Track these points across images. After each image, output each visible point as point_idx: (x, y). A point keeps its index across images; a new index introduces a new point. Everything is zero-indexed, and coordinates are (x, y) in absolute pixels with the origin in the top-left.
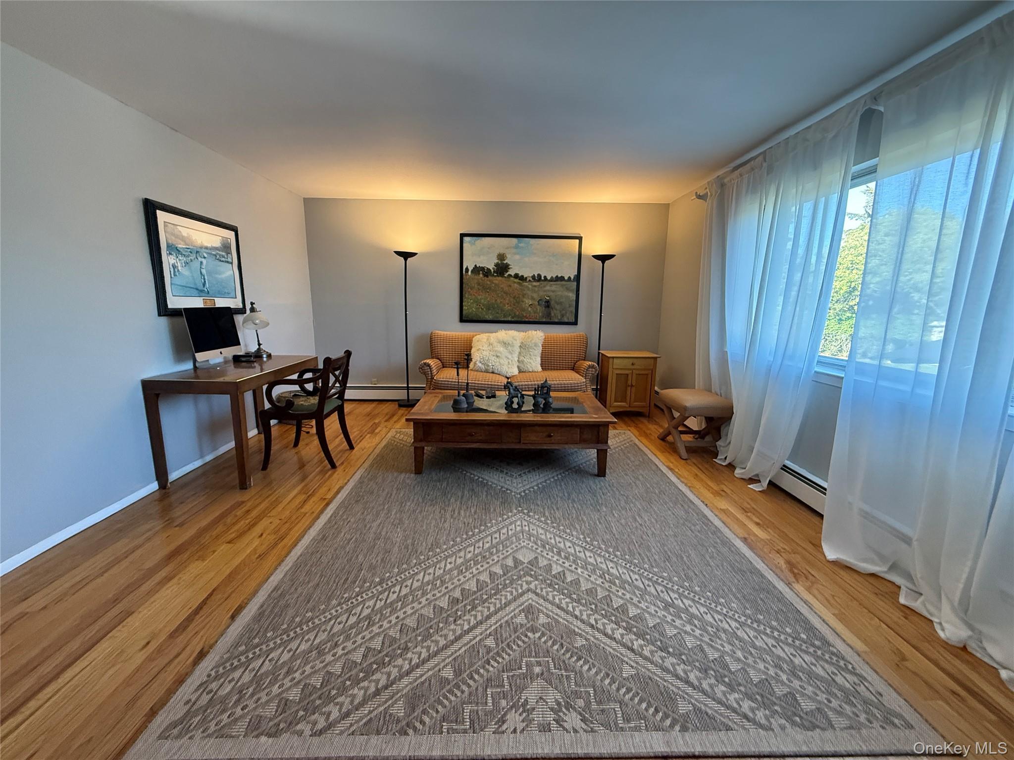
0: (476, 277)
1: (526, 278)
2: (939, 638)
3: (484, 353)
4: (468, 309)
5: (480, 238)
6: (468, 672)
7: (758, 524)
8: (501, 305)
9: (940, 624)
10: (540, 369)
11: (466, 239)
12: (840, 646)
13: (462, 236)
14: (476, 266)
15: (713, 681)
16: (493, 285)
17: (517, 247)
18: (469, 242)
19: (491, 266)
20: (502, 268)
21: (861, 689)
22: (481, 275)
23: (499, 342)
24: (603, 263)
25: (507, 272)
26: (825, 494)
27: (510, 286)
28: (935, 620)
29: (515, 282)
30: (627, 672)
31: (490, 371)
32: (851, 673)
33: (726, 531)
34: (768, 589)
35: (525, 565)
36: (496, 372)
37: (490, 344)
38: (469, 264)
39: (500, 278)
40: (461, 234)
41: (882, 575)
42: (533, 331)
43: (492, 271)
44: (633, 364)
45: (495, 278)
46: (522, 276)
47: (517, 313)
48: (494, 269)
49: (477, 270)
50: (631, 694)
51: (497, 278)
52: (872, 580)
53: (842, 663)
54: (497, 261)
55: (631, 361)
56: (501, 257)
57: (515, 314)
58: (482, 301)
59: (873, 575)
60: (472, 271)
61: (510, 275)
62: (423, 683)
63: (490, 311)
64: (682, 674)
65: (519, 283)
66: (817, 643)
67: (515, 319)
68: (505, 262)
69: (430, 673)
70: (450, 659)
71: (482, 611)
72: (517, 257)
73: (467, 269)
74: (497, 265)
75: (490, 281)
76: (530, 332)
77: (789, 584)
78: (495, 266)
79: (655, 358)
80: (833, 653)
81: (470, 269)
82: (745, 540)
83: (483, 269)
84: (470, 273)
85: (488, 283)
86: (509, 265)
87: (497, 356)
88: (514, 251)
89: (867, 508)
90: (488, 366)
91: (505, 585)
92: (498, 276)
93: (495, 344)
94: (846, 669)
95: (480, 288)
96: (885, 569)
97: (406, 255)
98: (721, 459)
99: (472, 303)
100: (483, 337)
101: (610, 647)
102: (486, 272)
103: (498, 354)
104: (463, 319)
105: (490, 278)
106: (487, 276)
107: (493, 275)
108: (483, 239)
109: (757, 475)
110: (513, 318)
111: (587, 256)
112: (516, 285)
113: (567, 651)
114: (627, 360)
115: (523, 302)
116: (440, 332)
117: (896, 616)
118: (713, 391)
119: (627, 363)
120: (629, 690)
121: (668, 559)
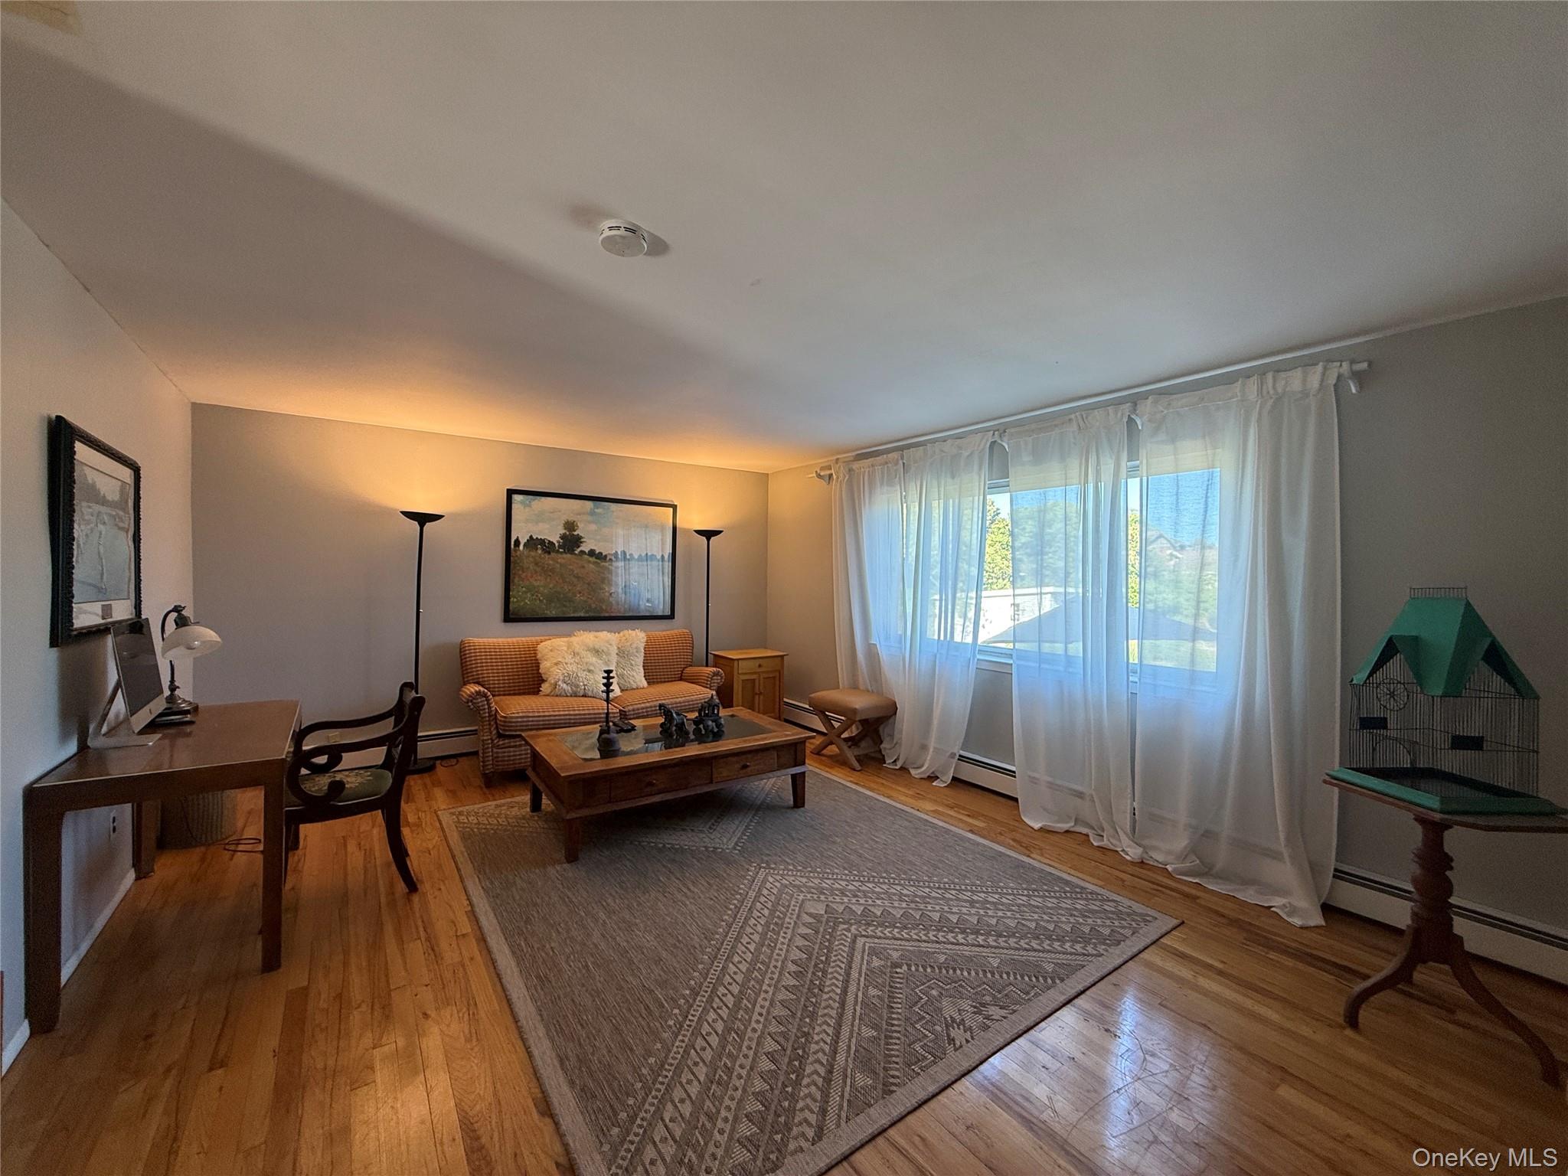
0: (533, 554)
1: (606, 556)
2: (1127, 860)
3: (570, 668)
4: (517, 601)
5: (538, 498)
6: (884, 1023)
7: (969, 816)
8: (570, 595)
9: (1123, 850)
10: (645, 684)
11: (516, 498)
12: (1091, 887)
13: (511, 493)
14: (531, 537)
15: (1048, 942)
16: (558, 566)
17: (592, 513)
18: (522, 502)
19: (555, 539)
20: (571, 541)
21: (1120, 908)
22: (540, 552)
23: (589, 650)
24: (708, 540)
25: (579, 547)
26: (1015, 777)
27: (583, 567)
28: (1119, 849)
29: (589, 562)
30: (995, 963)
31: (581, 694)
32: (1109, 901)
33: (953, 828)
34: (1020, 865)
35: (826, 916)
36: (590, 694)
37: (575, 654)
38: (521, 532)
39: (569, 556)
40: (508, 490)
41: (1072, 829)
42: (630, 631)
43: (557, 545)
44: (760, 666)
45: (560, 555)
46: (601, 553)
47: (593, 606)
48: (558, 542)
49: (532, 543)
50: (1012, 975)
51: (564, 556)
52: (1069, 835)
53: (1100, 897)
54: (564, 531)
55: (757, 663)
56: (570, 526)
57: (590, 606)
58: (541, 589)
59: (1067, 832)
60: (525, 545)
61: (582, 552)
62: (856, 1051)
63: (553, 605)
64: (1027, 946)
65: (594, 563)
66: (1078, 890)
67: (591, 614)
68: (575, 533)
69: (854, 1040)
70: (857, 1021)
71: (836, 971)
72: (593, 527)
73: (517, 542)
74: (563, 537)
75: (553, 559)
76: (626, 632)
77: (1028, 856)
78: (561, 538)
79: (782, 657)
80: (1091, 893)
81: (523, 541)
82: (971, 831)
83: (542, 542)
84: (521, 547)
85: (551, 562)
86: (581, 537)
87: (589, 671)
88: (590, 518)
89: (1050, 779)
90: (577, 686)
91: (828, 940)
92: (565, 552)
93: (584, 653)
94: (1104, 900)
95: (538, 569)
96: (1073, 824)
97: (423, 519)
98: (889, 764)
99: (526, 592)
100: (560, 642)
101: (967, 951)
102: (547, 547)
103: (592, 668)
104: (510, 616)
105: (553, 555)
106: (549, 553)
107: (558, 551)
108: (543, 499)
109: (933, 773)
110: (587, 612)
111: (686, 531)
112: (591, 565)
113: (940, 968)
114: (752, 662)
115: (601, 589)
116: (476, 640)
117: (1098, 855)
118: (862, 687)
119: (753, 665)
120: (1008, 974)
121: (936, 867)
